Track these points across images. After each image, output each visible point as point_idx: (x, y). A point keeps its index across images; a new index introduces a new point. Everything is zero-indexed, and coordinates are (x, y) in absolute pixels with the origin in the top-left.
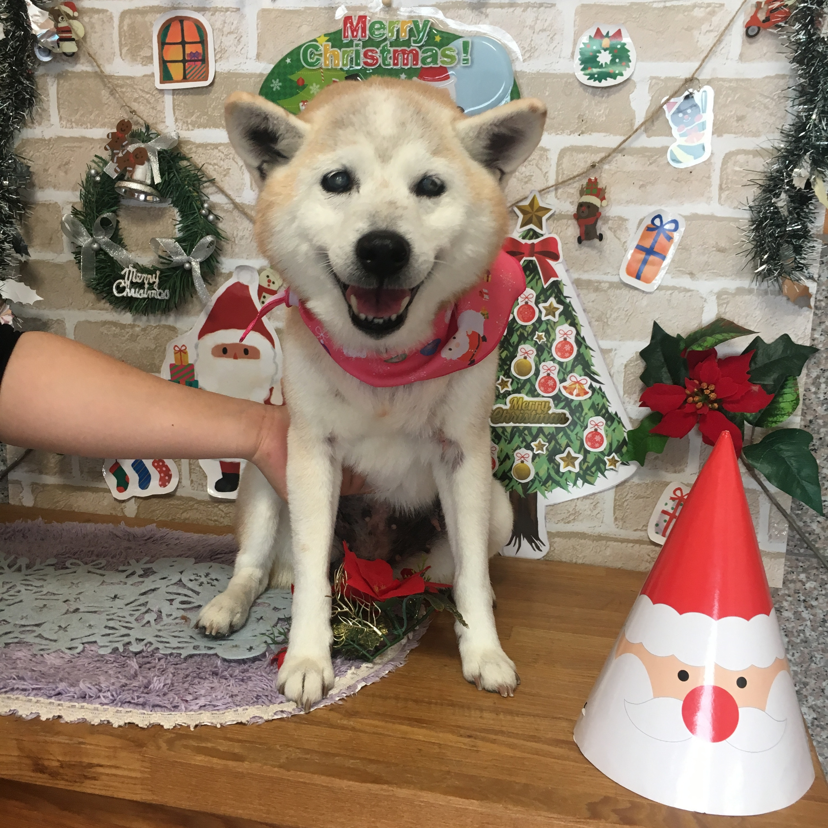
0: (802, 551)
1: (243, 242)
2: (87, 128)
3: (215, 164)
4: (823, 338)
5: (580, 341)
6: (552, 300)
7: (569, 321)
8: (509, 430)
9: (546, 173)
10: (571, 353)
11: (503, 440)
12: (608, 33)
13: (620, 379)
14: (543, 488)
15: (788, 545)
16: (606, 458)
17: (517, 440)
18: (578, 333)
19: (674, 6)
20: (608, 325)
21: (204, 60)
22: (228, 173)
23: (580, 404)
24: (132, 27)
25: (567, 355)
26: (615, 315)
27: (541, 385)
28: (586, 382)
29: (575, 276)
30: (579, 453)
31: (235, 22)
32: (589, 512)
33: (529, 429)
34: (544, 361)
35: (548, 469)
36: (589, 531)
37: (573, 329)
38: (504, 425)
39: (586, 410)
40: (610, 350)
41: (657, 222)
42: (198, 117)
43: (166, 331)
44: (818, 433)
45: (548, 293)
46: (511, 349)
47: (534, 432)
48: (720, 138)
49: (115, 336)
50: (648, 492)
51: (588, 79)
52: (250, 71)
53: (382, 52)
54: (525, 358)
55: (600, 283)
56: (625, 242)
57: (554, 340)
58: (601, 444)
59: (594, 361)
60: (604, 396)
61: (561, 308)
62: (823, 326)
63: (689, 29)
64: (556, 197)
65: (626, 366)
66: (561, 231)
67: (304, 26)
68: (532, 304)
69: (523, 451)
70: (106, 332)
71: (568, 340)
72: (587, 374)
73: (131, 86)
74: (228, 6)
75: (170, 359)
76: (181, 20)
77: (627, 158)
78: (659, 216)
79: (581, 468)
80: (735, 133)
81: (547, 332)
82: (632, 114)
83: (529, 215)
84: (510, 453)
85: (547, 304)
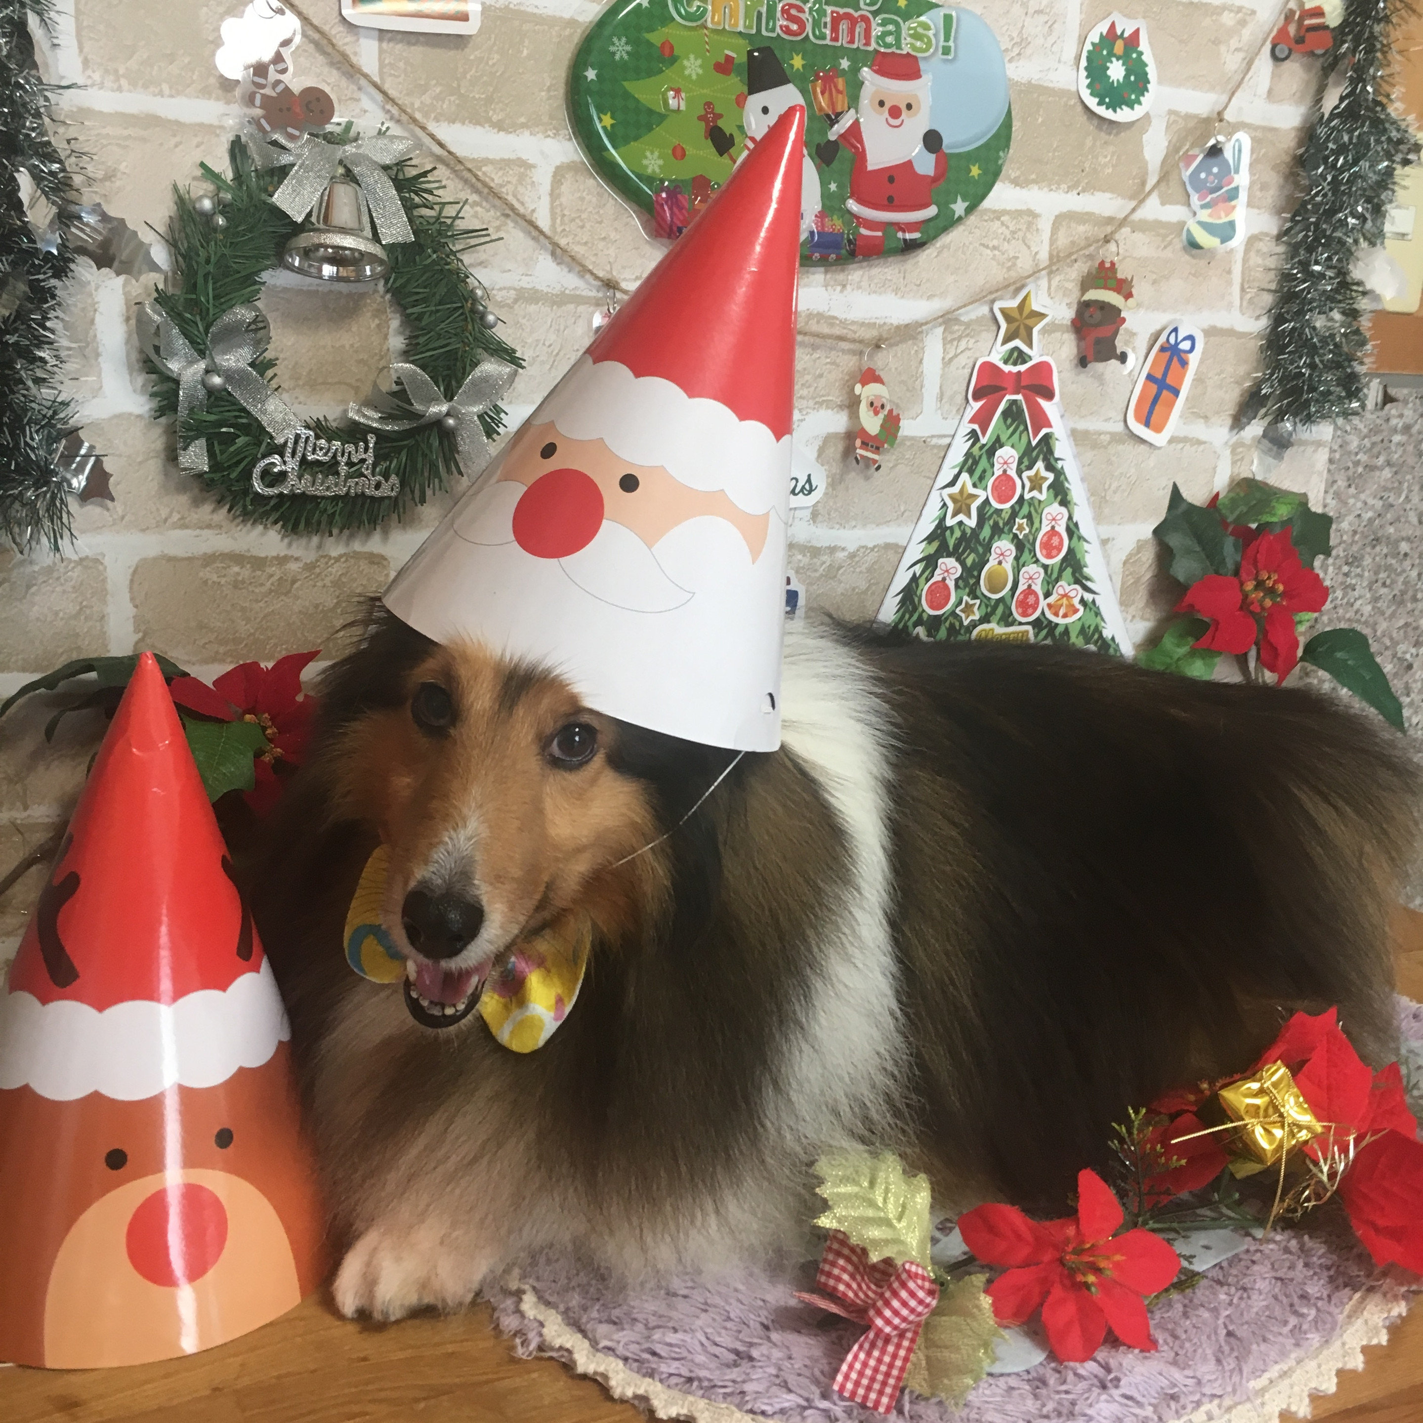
5: (1072, 530)
6: (1040, 465)
7: (1059, 498)
9: (1036, 253)
10: (1060, 551)
12: (1123, 32)
18: (1070, 518)
20: (1107, 501)
25: (1054, 552)
26: (1115, 485)
27: (1019, 604)
28: (1076, 594)
29: (1072, 425)
34: (1023, 566)
37: (1064, 510)
41: (1172, 340)
45: (1034, 454)
46: (981, 550)
49: (238, 585)
52: (549, 12)
53: (813, 12)
54: (1000, 563)
55: (1098, 434)
57: (1038, 530)
59: (1088, 559)
60: (1098, 614)
61: (1051, 477)
63: (1216, 42)
64: (1049, 293)
65: (1125, 563)
66: (1056, 351)
68: (1012, 473)
71: (1057, 528)
72: (1077, 581)
77: (1137, 237)
78: (1175, 330)
80: (1258, 207)
81: (1029, 517)
82: (1145, 166)
83: (1016, 324)
85: (1031, 473)
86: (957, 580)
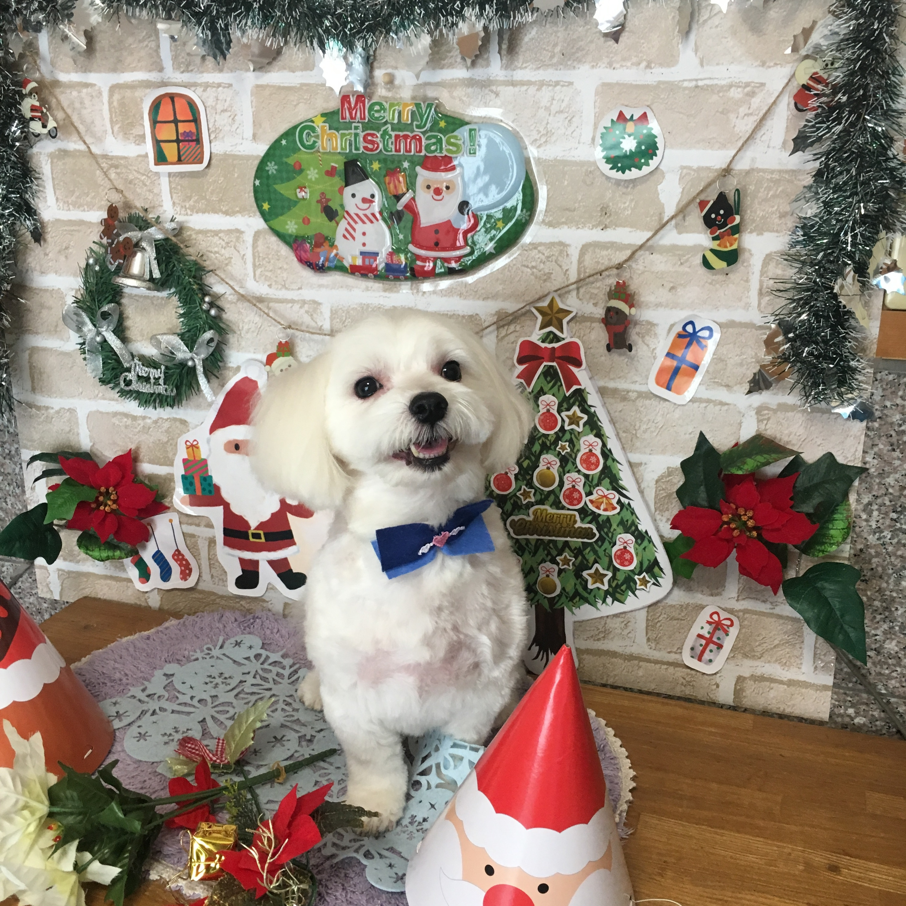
0: (850, 685)
1: (249, 336)
2: (84, 210)
3: (216, 252)
4: (876, 461)
5: (606, 454)
6: (576, 409)
7: (595, 432)
8: (533, 543)
9: (567, 270)
10: (597, 466)
11: (527, 553)
12: (632, 116)
13: (651, 495)
14: (571, 603)
15: (835, 678)
16: (636, 577)
17: (541, 554)
18: (604, 445)
19: (708, 86)
20: (637, 437)
21: (198, 141)
22: (230, 262)
23: (608, 519)
24: (122, 104)
25: (593, 467)
26: (644, 427)
27: (566, 497)
28: (614, 497)
29: (601, 383)
30: (608, 570)
31: (228, 99)
32: (620, 631)
33: (555, 542)
34: (568, 472)
35: (575, 584)
36: (619, 650)
37: (599, 441)
38: (528, 536)
39: (614, 526)
40: (640, 464)
41: (689, 329)
42: (195, 202)
43: (178, 424)
44: (870, 562)
45: (572, 401)
46: (533, 459)
47: (560, 546)
48: (759, 237)
49: (126, 427)
50: (683, 614)
51: (611, 169)
52: (246, 153)
53: (383, 136)
54: (548, 468)
55: (628, 392)
56: (654, 349)
57: (578, 451)
58: (631, 561)
59: (621, 475)
60: (633, 513)
61: (585, 417)
62: (876, 449)
63: (724, 112)
64: (578, 297)
65: (657, 481)
66: (584, 335)
67: (301, 105)
68: (555, 412)
69: (548, 565)
70: (117, 422)
71: (594, 451)
72: (614, 489)
73: (126, 167)
74: (220, 81)
75: (182, 453)
76: (172, 97)
77: (656, 257)
78: (692, 323)
79: (610, 585)
80: (777, 231)
81: (571, 442)
82: (662, 206)
83: (549, 317)
84: (535, 566)
85: (570, 413)
86: (516, 475)
